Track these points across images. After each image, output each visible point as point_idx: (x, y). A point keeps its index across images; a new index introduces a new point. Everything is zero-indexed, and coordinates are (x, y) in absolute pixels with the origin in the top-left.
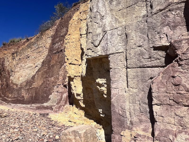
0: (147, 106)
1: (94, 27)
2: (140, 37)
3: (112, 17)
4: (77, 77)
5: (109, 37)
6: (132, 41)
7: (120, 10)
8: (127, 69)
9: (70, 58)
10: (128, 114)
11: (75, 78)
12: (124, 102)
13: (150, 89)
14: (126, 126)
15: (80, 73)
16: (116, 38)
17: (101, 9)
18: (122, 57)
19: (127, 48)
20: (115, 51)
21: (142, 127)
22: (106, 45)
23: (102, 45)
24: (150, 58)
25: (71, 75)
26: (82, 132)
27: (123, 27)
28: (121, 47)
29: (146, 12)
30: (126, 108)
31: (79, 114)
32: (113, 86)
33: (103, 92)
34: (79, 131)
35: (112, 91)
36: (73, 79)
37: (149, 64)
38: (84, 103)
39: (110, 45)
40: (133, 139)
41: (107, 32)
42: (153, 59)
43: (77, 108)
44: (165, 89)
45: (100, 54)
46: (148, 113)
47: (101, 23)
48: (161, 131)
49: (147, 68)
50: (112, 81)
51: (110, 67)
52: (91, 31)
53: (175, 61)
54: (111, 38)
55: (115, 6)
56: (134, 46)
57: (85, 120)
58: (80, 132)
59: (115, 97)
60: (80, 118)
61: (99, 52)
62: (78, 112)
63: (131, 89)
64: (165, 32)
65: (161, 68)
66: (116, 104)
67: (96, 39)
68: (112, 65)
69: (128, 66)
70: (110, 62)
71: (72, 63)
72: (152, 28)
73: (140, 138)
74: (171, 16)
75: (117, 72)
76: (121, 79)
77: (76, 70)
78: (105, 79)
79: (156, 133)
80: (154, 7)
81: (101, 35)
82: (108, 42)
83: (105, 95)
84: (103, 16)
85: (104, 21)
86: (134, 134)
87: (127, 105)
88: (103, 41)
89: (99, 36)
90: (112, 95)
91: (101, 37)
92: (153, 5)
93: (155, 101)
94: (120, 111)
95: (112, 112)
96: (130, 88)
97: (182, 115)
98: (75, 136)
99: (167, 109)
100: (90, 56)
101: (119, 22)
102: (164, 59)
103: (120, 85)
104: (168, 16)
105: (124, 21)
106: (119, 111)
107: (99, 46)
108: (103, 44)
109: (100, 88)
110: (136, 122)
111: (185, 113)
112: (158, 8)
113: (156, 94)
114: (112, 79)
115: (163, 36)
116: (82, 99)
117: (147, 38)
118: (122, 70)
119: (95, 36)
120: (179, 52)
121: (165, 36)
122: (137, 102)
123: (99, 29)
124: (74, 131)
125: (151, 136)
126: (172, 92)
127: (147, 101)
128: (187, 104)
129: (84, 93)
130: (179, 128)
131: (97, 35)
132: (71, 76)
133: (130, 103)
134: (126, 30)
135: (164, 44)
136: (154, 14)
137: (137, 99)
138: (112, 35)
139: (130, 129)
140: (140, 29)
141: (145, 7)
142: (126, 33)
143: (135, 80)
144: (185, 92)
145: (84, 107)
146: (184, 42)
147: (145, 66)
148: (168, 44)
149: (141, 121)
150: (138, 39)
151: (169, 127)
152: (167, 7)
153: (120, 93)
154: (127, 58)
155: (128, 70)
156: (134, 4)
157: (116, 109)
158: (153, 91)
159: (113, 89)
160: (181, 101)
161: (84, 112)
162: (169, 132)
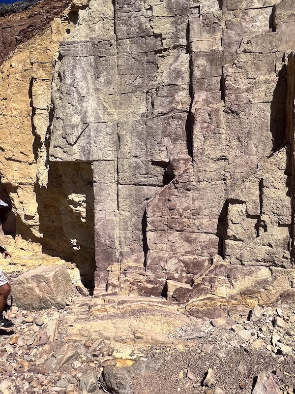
0: (140, 233)
1: (67, 111)
2: (137, 145)
3: (98, 102)
4: (25, 184)
5: (92, 134)
6: (126, 147)
7: (110, 95)
8: (118, 184)
9: (8, 149)
10: (117, 243)
11: (21, 187)
12: (113, 229)
13: (145, 213)
14: (114, 259)
15: (31, 178)
16: (104, 138)
17: (80, 83)
18: (111, 167)
19: (119, 156)
20: (101, 157)
21: (134, 257)
22: (88, 146)
23: (81, 144)
24: (147, 174)
25: (12, 181)
26: (50, 276)
27: (115, 123)
28: (110, 152)
29: (145, 109)
30: (115, 237)
31: (31, 250)
32: (98, 207)
33: (80, 213)
34: (44, 274)
35: (96, 215)
36: (17, 188)
37: (145, 181)
38: (41, 231)
39: (94, 146)
40: (123, 273)
41: (90, 125)
42: (150, 176)
43: (24, 240)
44: (160, 213)
45: (78, 158)
46: (141, 241)
47: (79, 107)
48: (153, 259)
49: (143, 186)
50: (96, 201)
51: (94, 179)
52: (61, 116)
53: (172, 183)
54: (96, 137)
55: (103, 84)
56: (128, 155)
57: (43, 259)
58: (46, 276)
59: (101, 223)
60: (33, 256)
61: (76, 154)
62: (27, 246)
63: (123, 212)
64: (165, 144)
65: (158, 188)
66: (102, 232)
67: (72, 133)
68: (96, 177)
69: (120, 181)
70: (94, 172)
71: (12, 158)
72: (151, 134)
73: (131, 270)
74: (174, 126)
75: (104, 188)
76: (109, 198)
77: (22, 172)
78: (85, 195)
79: (148, 263)
80: (155, 107)
81: (80, 127)
82: (91, 141)
83: (83, 218)
84: (83, 97)
85: (84, 104)
86: (124, 267)
87: (117, 233)
88: (82, 138)
89: (76, 129)
90: (95, 220)
91: (80, 131)
92: (155, 104)
93: (149, 227)
94: (107, 241)
95: (96, 243)
96: (121, 211)
97: (174, 241)
98: (38, 282)
99: (161, 235)
100: (60, 158)
101: (109, 114)
102: (161, 178)
103: (107, 206)
104: (170, 125)
105: (116, 114)
106: (105, 241)
107: (76, 145)
108: (82, 142)
109: (76, 209)
110: (127, 252)
111: (176, 238)
112: (161, 110)
113: (151, 219)
114: (96, 197)
115: (163, 149)
116: (38, 223)
117: (145, 147)
118: (111, 185)
119: (68, 126)
120: (176, 173)
121: (165, 149)
122: (129, 229)
123: (77, 116)
124: (36, 276)
125: (143, 267)
126: (166, 217)
127: (141, 227)
128: (179, 229)
129: (42, 213)
130: (170, 254)
131: (73, 127)
132: (11, 183)
133: (120, 230)
134: (119, 129)
135: (163, 160)
136: (154, 116)
137: (129, 225)
138: (98, 131)
139: (119, 261)
140: (137, 132)
141: (145, 102)
142: (118, 133)
143: (128, 201)
144: (178, 217)
145: (42, 237)
146: (182, 162)
147: (141, 184)
148: (167, 161)
149: (133, 251)
150: (134, 146)
151: (161, 254)
152: (170, 112)
153: (107, 218)
154: (119, 170)
155: (120, 186)
156: (131, 91)
157: (102, 239)
158: (148, 215)
159: (97, 211)
160: (174, 226)
161: (41, 246)
162: (161, 259)
